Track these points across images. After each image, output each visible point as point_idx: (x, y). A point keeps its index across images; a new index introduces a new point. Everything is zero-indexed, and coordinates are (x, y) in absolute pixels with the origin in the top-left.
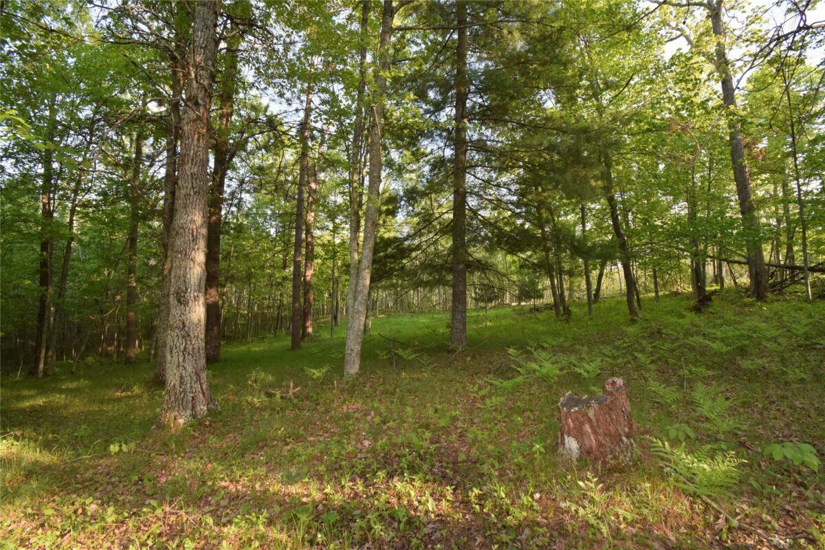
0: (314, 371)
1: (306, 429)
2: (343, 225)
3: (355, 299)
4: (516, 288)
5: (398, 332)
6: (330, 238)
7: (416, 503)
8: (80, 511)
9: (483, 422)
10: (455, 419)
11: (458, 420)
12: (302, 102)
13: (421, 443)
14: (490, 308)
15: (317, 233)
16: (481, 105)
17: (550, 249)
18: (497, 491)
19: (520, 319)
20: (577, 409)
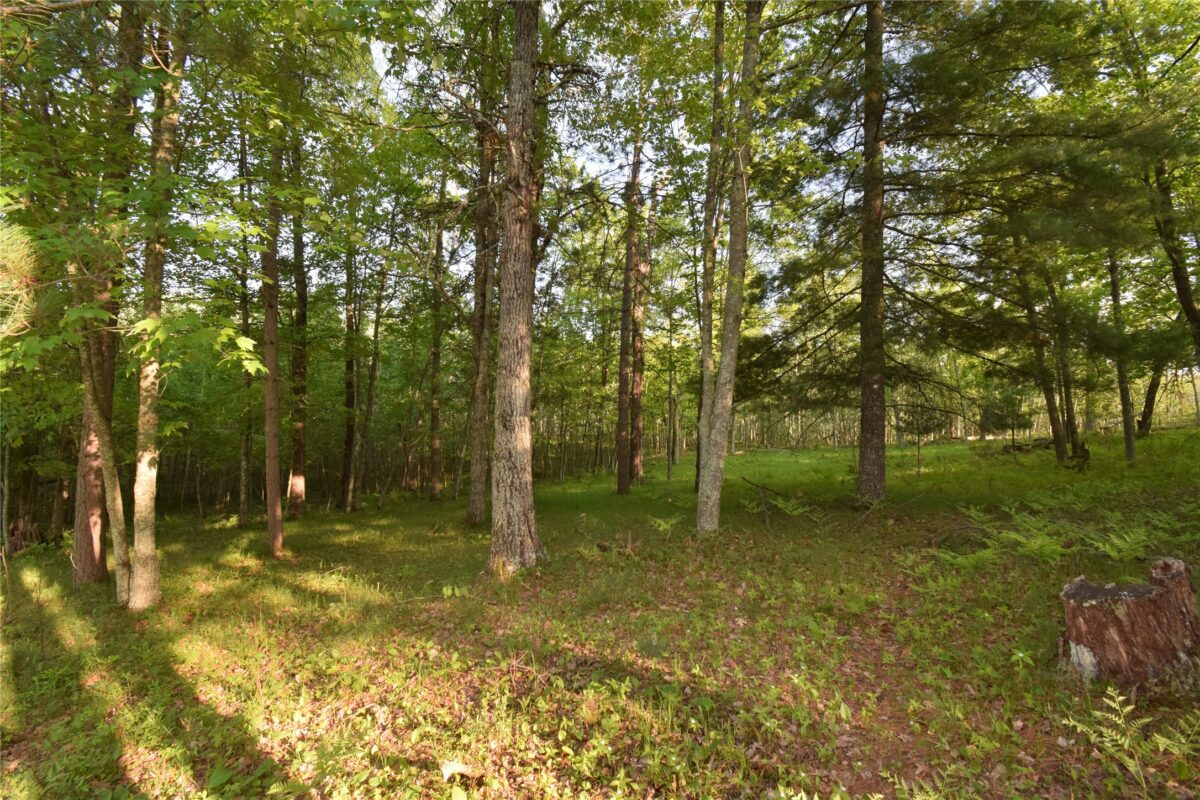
0: (659, 521)
1: (655, 595)
2: (685, 322)
3: (711, 427)
4: (977, 410)
5: (769, 476)
6: (666, 341)
7: (821, 706)
8: (421, 655)
9: (922, 615)
10: (873, 606)
11: (878, 608)
12: (627, 154)
13: (823, 632)
14: (926, 444)
15: (648, 333)
16: (907, 114)
17: (1045, 343)
18: (949, 710)
19: (983, 463)
20: (1094, 602)
